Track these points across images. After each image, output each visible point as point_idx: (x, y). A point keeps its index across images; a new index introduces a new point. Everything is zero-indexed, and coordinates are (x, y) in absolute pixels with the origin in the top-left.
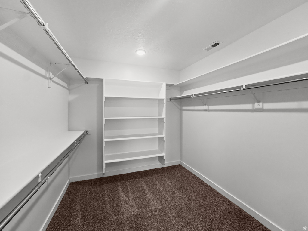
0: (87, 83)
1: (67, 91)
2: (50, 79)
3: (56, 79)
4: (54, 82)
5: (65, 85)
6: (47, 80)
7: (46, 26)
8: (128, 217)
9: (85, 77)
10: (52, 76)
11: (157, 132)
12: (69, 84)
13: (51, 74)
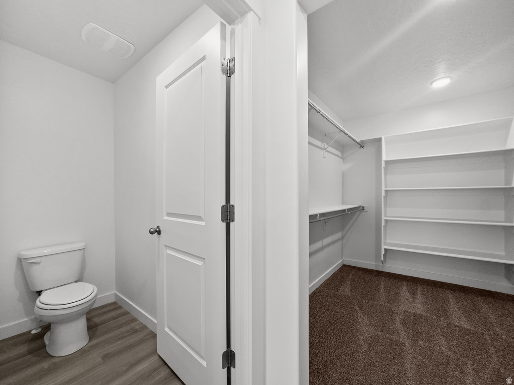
0: (363, 147)
1: (341, 160)
2: (325, 149)
3: (330, 149)
4: (328, 151)
5: (339, 153)
6: (322, 151)
7: (322, 111)
8: (405, 312)
9: (358, 141)
10: (326, 146)
11: (503, 220)
12: (342, 152)
13: (325, 144)
